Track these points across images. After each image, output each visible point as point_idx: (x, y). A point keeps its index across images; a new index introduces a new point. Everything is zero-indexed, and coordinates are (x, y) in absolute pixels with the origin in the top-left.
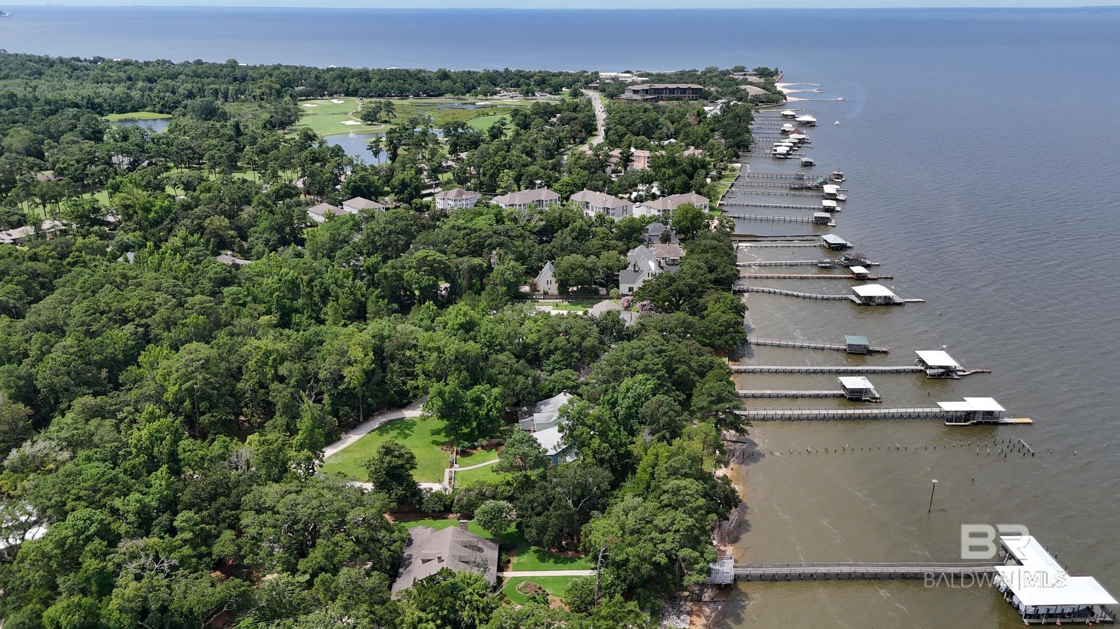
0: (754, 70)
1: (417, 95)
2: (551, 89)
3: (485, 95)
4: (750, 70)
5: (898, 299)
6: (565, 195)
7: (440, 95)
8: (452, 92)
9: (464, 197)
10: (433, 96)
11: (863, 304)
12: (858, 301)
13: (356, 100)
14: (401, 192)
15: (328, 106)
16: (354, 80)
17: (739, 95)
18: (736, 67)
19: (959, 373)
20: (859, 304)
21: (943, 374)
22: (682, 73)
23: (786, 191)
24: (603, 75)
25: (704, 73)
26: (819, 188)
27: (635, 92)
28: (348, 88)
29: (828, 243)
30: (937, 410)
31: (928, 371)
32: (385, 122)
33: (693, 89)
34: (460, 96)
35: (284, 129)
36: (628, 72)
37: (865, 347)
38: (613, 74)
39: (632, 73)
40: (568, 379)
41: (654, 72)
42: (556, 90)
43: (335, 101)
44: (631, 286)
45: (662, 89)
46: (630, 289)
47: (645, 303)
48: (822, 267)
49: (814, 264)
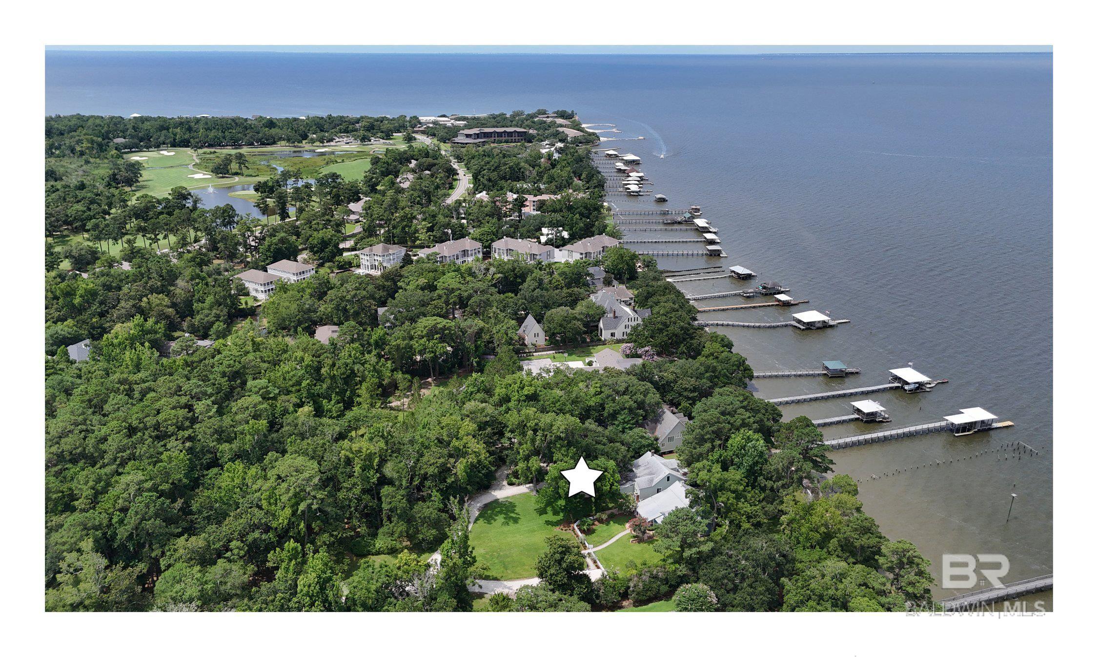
0: (555, 113)
1: (251, 144)
2: (383, 135)
3: (323, 142)
4: (550, 111)
5: (832, 323)
6: (487, 244)
7: (274, 143)
8: (288, 140)
9: (391, 252)
10: (268, 144)
11: (807, 329)
12: (802, 327)
13: (189, 151)
14: (322, 250)
15: (160, 159)
16: (178, 130)
17: (560, 136)
18: (539, 110)
19: (928, 386)
20: (803, 330)
21: (918, 388)
22: (494, 117)
23: (663, 227)
24: (423, 119)
25: (513, 116)
26: (689, 222)
27: (468, 136)
28: (175, 140)
29: (738, 274)
30: (943, 423)
31: (906, 387)
32: (236, 174)
33: (518, 132)
34: (296, 144)
35: (131, 186)
36: (444, 116)
37: (841, 371)
38: (432, 118)
39: (448, 117)
40: (642, 437)
41: (469, 116)
42: (388, 136)
43: (165, 153)
44: (612, 331)
45: (491, 133)
46: (613, 335)
47: (647, 348)
48: (748, 297)
49: (739, 295)
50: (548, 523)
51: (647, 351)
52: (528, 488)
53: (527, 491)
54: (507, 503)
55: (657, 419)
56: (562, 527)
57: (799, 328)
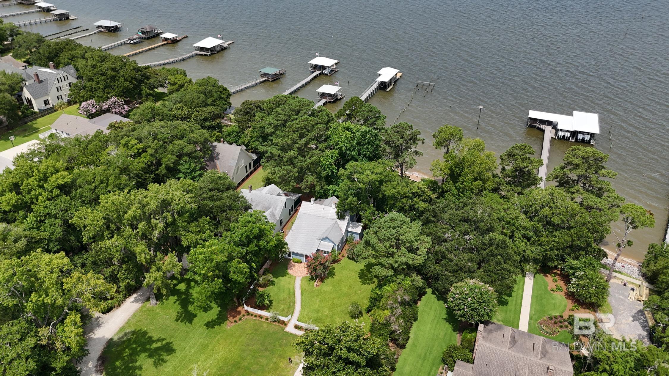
5: (225, 45)
12: (207, 54)
20: (210, 55)
31: (326, 72)
44: (45, 98)
46: (46, 102)
47: (112, 100)
48: (135, 43)
49: (125, 44)
50: (210, 325)
51: (115, 103)
52: (136, 300)
53: (138, 305)
54: (130, 336)
55: (213, 157)
56: (231, 319)
57: (205, 55)
